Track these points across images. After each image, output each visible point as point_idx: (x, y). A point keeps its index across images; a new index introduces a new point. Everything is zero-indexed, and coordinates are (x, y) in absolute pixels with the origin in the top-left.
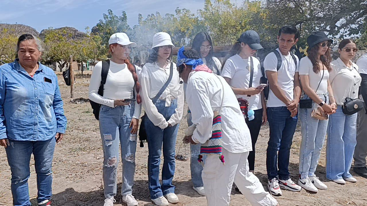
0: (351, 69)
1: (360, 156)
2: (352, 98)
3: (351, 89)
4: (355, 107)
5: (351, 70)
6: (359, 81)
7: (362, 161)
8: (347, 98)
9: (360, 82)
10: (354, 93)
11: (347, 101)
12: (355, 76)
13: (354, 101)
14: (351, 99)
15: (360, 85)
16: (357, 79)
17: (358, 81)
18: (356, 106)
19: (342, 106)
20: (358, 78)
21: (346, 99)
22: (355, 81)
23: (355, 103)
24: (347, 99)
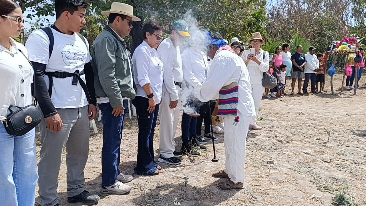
0: (13, 52)
1: (47, 191)
2: (20, 106)
3: (16, 89)
4: (27, 122)
5: (12, 55)
6: (30, 75)
7: (51, 197)
8: (10, 106)
9: (32, 76)
10: (23, 95)
11: (11, 111)
12: (20, 67)
13: (24, 110)
14: (20, 108)
15: (33, 82)
16: (25, 71)
17: (28, 74)
18: (28, 120)
19: (4, 123)
20: (26, 69)
21: (9, 109)
22: (21, 74)
23: (26, 114)
24: (12, 109)
